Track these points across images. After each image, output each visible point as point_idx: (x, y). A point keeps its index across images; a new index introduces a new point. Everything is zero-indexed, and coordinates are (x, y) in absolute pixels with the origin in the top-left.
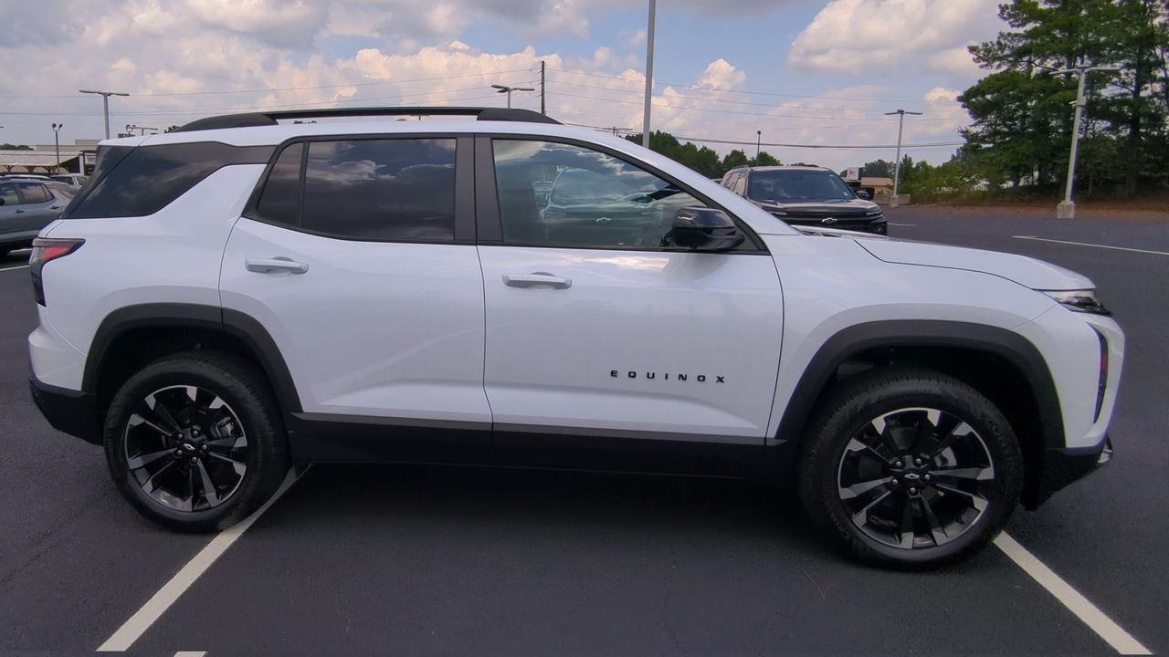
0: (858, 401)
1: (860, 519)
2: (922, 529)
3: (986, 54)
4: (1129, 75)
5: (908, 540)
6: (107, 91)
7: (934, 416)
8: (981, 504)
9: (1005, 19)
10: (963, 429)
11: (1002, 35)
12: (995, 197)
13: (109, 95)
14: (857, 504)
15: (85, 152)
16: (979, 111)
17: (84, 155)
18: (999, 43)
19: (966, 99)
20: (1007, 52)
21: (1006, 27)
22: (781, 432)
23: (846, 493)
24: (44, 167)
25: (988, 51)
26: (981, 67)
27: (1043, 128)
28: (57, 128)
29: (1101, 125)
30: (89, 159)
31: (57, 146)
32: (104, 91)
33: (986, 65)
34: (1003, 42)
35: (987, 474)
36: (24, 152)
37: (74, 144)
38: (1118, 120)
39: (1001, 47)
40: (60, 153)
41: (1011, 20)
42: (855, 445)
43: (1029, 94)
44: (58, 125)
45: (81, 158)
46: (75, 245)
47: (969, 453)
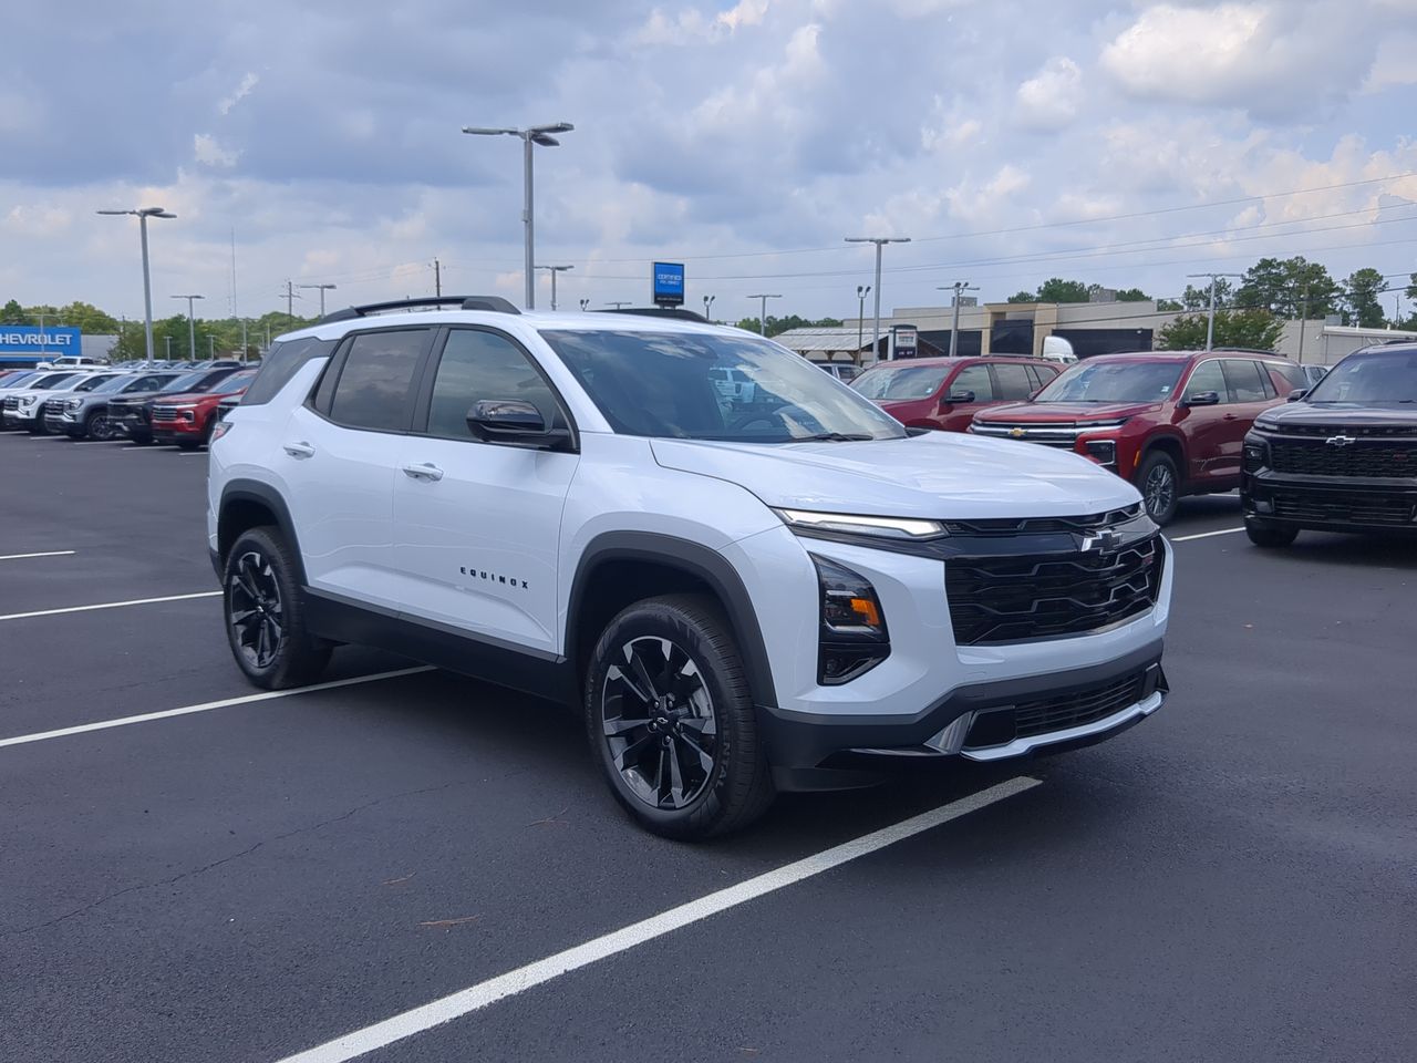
6: (882, 236)
13: (886, 242)
15: (896, 327)
17: (895, 332)
24: (848, 352)
28: (862, 294)
30: (902, 339)
31: (861, 319)
32: (877, 237)
36: (830, 330)
37: (891, 316)
40: (863, 330)
44: (864, 290)
45: (891, 336)
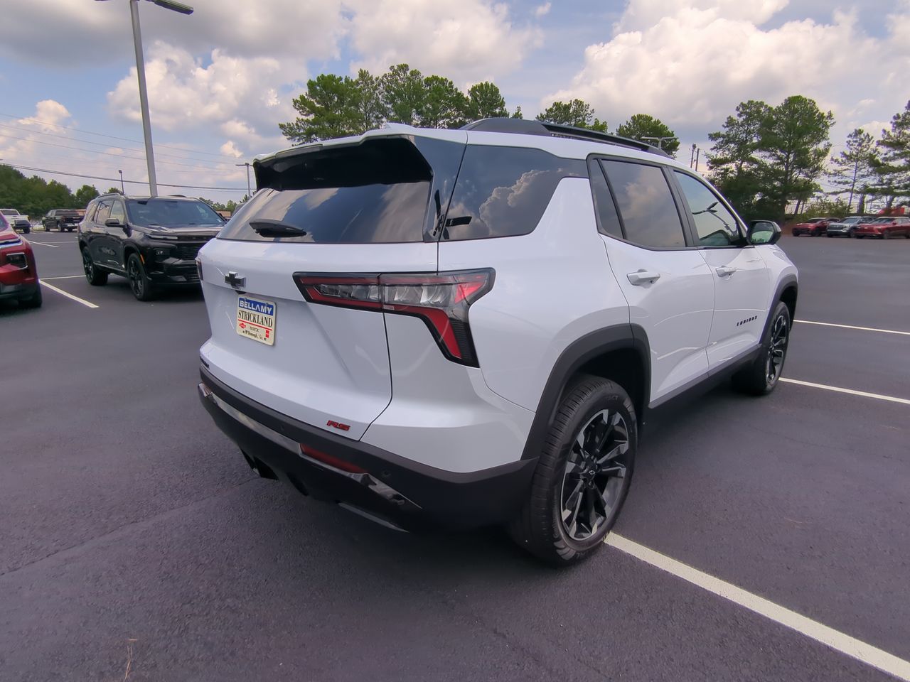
3: (290, 131)
9: (298, 109)
11: (298, 120)
18: (297, 124)
20: (302, 131)
21: (299, 115)
22: (761, 340)
25: (291, 129)
26: (288, 139)
33: (291, 139)
34: (299, 124)
39: (299, 128)
41: (301, 111)
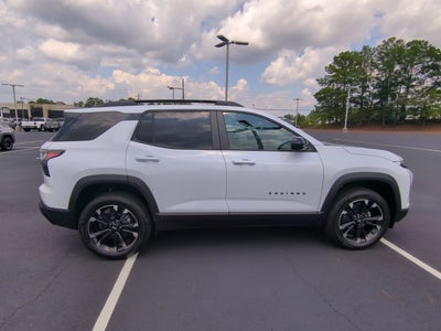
0: (345, 198)
1: (345, 235)
2: (363, 236)
3: (321, 82)
4: (360, 90)
5: (359, 240)
7: (367, 202)
8: (379, 227)
10: (375, 205)
11: (326, 76)
12: (324, 126)
14: (344, 231)
16: (319, 100)
19: (316, 96)
21: (327, 74)
22: (322, 210)
23: (341, 228)
27: (337, 105)
29: (353, 105)
33: (321, 85)
34: (326, 78)
35: (381, 218)
38: (357, 103)
39: (326, 80)
41: (328, 71)
42: (344, 212)
43: (333, 94)
46: (62, 152)
47: (375, 212)
